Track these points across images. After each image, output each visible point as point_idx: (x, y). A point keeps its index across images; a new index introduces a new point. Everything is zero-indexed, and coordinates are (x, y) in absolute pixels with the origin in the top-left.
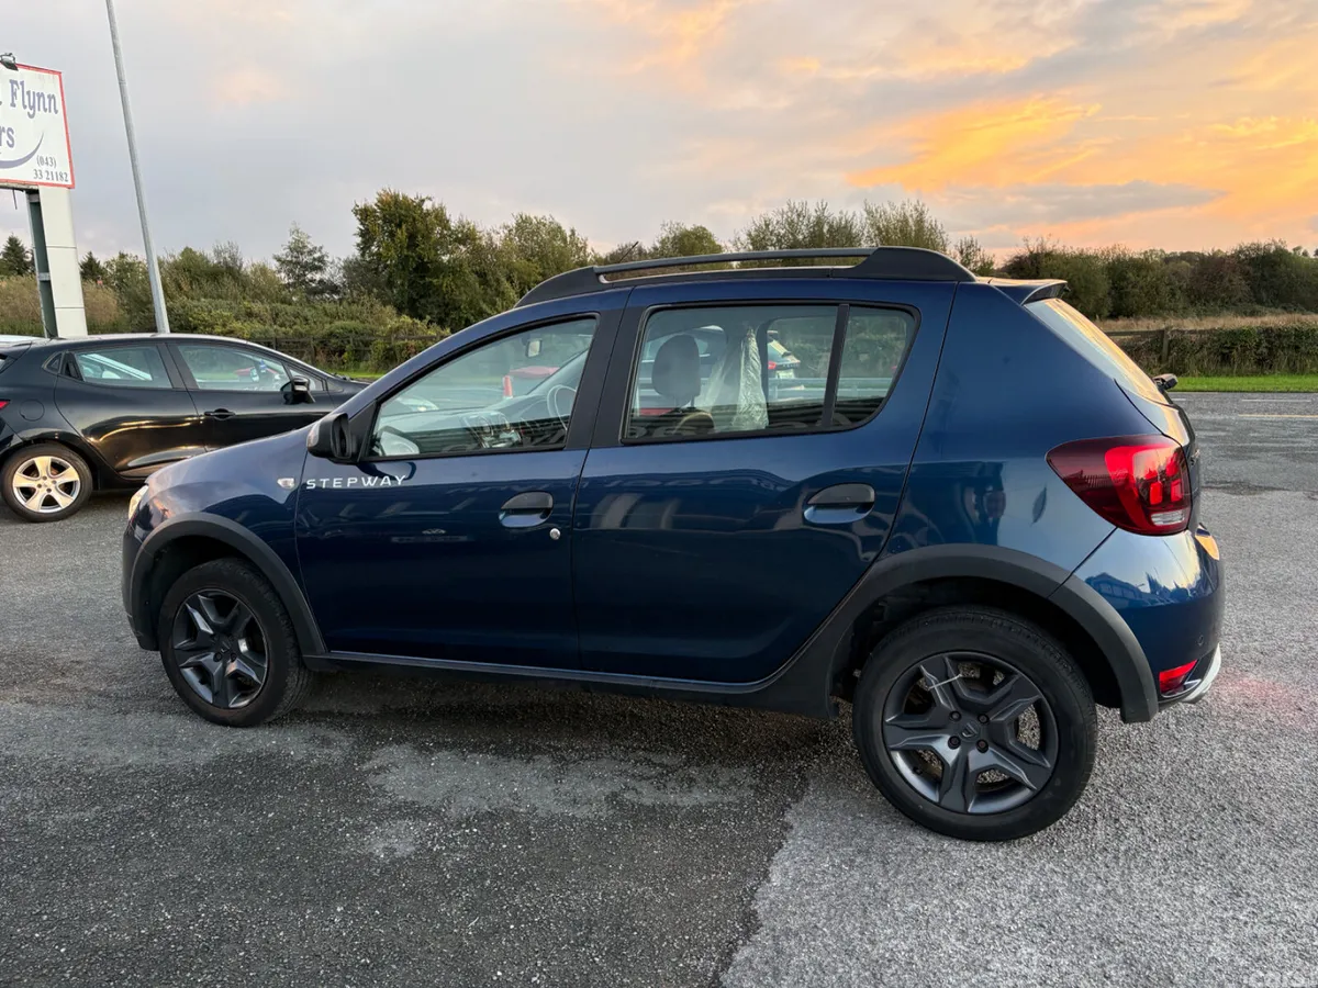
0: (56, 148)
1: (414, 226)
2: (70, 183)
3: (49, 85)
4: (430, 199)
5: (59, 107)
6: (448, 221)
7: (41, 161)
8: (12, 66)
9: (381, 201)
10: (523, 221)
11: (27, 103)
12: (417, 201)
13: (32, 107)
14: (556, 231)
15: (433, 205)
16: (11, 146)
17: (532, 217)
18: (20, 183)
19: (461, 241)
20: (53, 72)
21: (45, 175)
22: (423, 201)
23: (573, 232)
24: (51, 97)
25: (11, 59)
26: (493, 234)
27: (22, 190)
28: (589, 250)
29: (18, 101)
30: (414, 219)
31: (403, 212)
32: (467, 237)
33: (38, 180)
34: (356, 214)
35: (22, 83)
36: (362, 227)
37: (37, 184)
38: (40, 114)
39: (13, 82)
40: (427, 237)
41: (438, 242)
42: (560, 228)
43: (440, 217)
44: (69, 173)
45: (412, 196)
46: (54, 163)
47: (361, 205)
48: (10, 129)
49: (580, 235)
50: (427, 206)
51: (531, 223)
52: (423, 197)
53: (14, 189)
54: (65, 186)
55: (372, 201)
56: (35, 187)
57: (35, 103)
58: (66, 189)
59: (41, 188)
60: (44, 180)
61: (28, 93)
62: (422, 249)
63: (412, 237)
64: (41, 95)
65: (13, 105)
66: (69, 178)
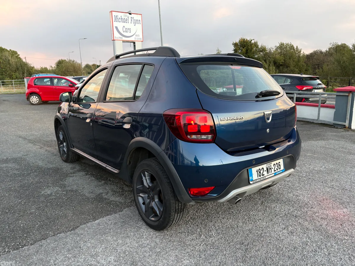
0: (140, 33)
1: (248, 47)
2: (142, 40)
3: (138, 17)
4: (254, 40)
5: (141, 23)
6: (258, 46)
7: (136, 36)
8: (130, 14)
9: (240, 41)
10: (282, 44)
11: (134, 22)
12: (250, 41)
13: (135, 23)
14: (292, 47)
15: (254, 42)
16: (130, 32)
17: (285, 43)
18: (131, 41)
19: (261, 51)
20: (140, 14)
21: (137, 39)
22: (252, 40)
23: (297, 47)
24: (139, 20)
25: (130, 12)
26: (271, 49)
27: (132, 42)
28: (302, 52)
29: (132, 22)
30: (248, 46)
31: (245, 44)
32: (263, 50)
33: (135, 40)
34: (233, 45)
35: (133, 18)
36: (234, 48)
37: (135, 41)
38: (137, 25)
39: (131, 18)
40: (251, 51)
41: (254, 52)
42: (293, 46)
43: (256, 44)
44: (142, 38)
45: (248, 39)
46: (139, 36)
47: (235, 42)
48: (130, 29)
49: (299, 48)
50: (253, 42)
51: (284, 45)
52: (252, 39)
53: (130, 42)
54: (141, 41)
55: (237, 41)
56: (134, 42)
57: (136, 22)
58: (141, 42)
59: (136, 42)
60: (137, 40)
61: (135, 20)
62: (249, 54)
63: (247, 51)
64: (137, 20)
65: (131, 23)
66: (142, 39)
